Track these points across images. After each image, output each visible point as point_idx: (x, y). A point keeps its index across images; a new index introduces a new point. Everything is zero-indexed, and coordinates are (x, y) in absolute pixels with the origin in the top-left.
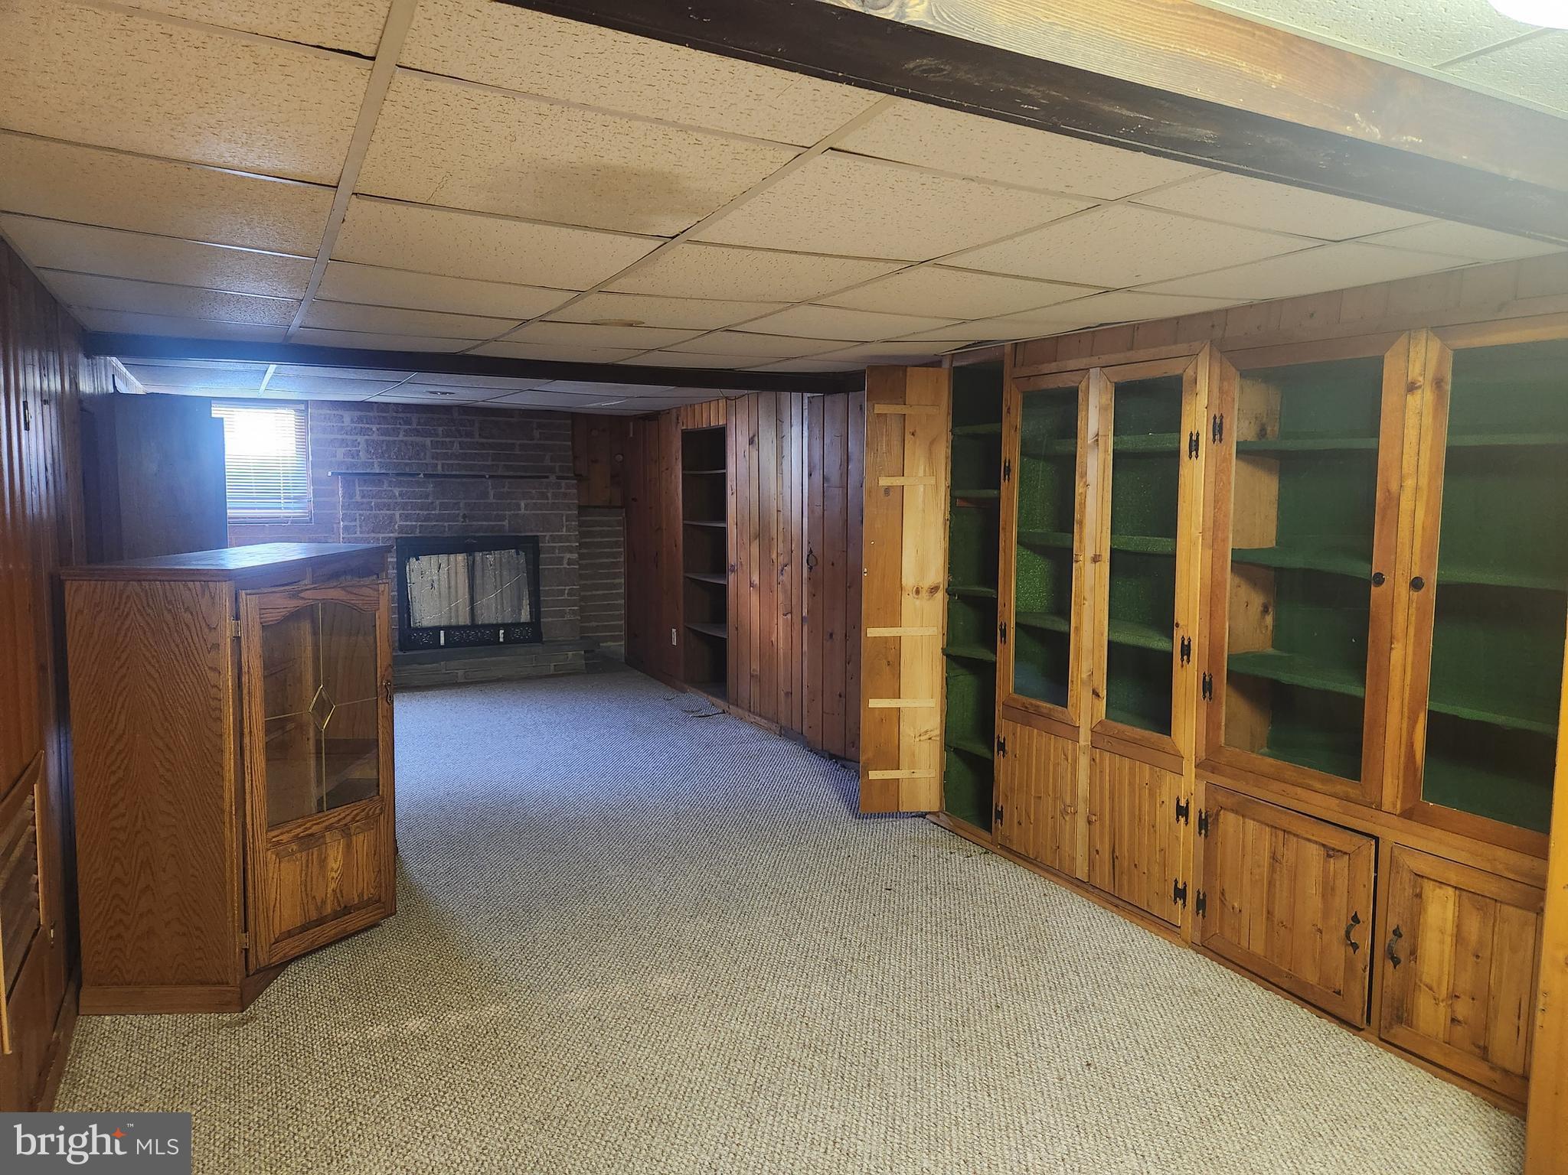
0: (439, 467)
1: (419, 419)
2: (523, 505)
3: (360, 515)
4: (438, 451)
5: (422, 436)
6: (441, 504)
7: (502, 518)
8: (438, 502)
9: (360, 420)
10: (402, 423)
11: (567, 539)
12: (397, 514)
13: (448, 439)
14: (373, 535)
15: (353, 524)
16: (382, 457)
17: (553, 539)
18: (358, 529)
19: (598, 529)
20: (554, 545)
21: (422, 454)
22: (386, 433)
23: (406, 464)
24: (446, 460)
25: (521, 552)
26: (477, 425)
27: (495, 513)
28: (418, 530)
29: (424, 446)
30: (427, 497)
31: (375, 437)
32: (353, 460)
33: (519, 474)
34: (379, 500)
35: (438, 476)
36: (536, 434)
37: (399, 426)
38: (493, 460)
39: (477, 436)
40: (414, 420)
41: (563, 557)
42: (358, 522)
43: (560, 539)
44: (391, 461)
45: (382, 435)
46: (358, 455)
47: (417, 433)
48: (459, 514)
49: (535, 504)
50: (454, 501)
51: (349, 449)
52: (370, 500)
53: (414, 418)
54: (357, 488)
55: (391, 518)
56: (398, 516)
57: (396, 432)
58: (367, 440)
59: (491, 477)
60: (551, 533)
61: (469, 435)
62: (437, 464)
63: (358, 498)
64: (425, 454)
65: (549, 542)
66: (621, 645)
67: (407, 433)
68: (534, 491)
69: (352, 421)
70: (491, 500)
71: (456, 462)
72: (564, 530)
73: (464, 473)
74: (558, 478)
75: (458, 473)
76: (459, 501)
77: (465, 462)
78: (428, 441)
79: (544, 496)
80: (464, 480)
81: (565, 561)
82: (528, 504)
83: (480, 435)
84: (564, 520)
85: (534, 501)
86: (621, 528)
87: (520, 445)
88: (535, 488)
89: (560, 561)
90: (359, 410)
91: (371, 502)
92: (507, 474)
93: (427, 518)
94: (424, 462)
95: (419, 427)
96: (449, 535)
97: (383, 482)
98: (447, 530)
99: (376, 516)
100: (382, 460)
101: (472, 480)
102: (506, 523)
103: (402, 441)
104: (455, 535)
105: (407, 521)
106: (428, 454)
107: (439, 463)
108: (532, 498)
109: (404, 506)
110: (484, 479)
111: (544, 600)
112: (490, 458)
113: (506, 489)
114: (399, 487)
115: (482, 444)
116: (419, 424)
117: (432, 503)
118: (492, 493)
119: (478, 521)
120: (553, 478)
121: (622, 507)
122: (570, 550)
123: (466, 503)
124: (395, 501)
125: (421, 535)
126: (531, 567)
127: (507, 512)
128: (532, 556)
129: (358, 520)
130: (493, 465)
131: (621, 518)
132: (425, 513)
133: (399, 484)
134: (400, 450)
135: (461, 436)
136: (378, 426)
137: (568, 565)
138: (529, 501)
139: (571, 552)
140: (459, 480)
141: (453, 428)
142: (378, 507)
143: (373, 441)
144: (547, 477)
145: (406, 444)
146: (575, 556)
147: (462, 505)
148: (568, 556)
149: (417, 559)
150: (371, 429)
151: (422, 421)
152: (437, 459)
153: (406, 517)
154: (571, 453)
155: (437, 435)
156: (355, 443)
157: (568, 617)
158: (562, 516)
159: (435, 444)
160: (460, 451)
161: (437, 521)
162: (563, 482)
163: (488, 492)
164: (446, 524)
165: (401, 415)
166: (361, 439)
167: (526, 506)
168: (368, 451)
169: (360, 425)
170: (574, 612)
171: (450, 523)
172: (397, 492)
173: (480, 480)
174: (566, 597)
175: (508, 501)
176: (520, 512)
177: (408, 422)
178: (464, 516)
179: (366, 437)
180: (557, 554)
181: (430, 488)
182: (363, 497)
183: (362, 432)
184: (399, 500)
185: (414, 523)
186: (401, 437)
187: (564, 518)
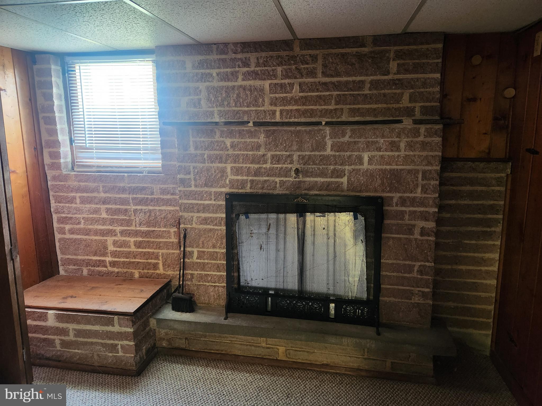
0: (278, 114)
1: (258, 59)
2: (366, 159)
3: (194, 168)
4: (277, 95)
5: (260, 79)
6: (273, 156)
7: (340, 174)
8: (269, 154)
9: (201, 65)
10: (241, 65)
11: (422, 203)
12: (229, 167)
13: (287, 81)
14: (206, 189)
15: (188, 177)
16: (222, 105)
17: (403, 202)
18: (193, 183)
19: (468, 188)
20: (403, 209)
21: (261, 100)
22: (225, 78)
23: (245, 112)
24: (285, 106)
25: (359, 216)
26: (320, 61)
27: (332, 167)
28: (249, 185)
29: (262, 90)
30: (258, 147)
31: (216, 84)
32: (195, 110)
33: (368, 119)
34: (212, 152)
35: (276, 124)
36: (393, 66)
37: (237, 69)
38: (336, 104)
39: (320, 75)
40: (253, 61)
41: (414, 226)
42: (192, 175)
43: (413, 202)
44: (231, 109)
45: (222, 80)
46: (199, 103)
47: (255, 75)
48: (291, 168)
49: (382, 157)
50: (288, 153)
51: (191, 97)
52: (203, 152)
53: (252, 57)
54: (191, 139)
55: (223, 171)
56: (229, 170)
57: (234, 75)
58: (207, 88)
59: (327, 123)
60: (401, 195)
61: (312, 73)
62: (275, 111)
63: (192, 150)
64: (264, 101)
65: (397, 205)
66: (487, 335)
67: (247, 76)
68: (382, 141)
69: (194, 67)
70: (329, 151)
71: (295, 107)
72: (419, 190)
73: (303, 120)
74: (416, 122)
75: (296, 120)
76: (293, 153)
77: (305, 107)
78: (267, 84)
79: (394, 146)
80: (299, 128)
81: (417, 231)
82: (374, 157)
83: (322, 72)
84: (420, 179)
85: (381, 153)
86: (503, 189)
87: (371, 82)
88: (383, 136)
89: (410, 230)
90: (200, 54)
91: (204, 154)
92: (351, 119)
93: (257, 173)
94: (262, 109)
95: (257, 69)
96: (281, 192)
97: (215, 133)
98: (278, 185)
99: (208, 170)
100: (222, 109)
101: (308, 128)
102: (344, 180)
103: (241, 86)
104: (287, 192)
105: (238, 175)
106: (267, 101)
107: (278, 109)
108: (379, 149)
109: (236, 159)
110: (321, 127)
111: (386, 275)
112: (333, 102)
113: (346, 139)
114: (231, 138)
115: (325, 84)
116: (258, 65)
117: (264, 155)
118: (329, 143)
119: (312, 176)
120: (407, 123)
121: (504, 161)
122: (425, 217)
123: (299, 156)
124: (226, 153)
125: (252, 191)
126: (372, 234)
127: (347, 167)
128: (373, 221)
129: (192, 173)
130: (335, 110)
131: (503, 175)
132: (257, 166)
133: (231, 134)
134: (238, 95)
135: (302, 76)
136: (217, 71)
137: (421, 236)
138: (373, 153)
139: (426, 220)
140: (292, 129)
141: (294, 67)
142: (212, 159)
143: (213, 88)
144: (400, 122)
145: (244, 89)
146: (431, 225)
147: (295, 158)
148: (421, 224)
149: (247, 217)
150: (212, 75)
151: (261, 61)
152: (276, 105)
153: (237, 170)
154: (438, 89)
155: (275, 77)
156: (197, 91)
157: (416, 299)
158: (418, 173)
159: (274, 88)
160: (301, 94)
161: (268, 176)
162: (423, 128)
163: (326, 143)
164: (277, 180)
165: (239, 56)
166: (202, 86)
167: (371, 160)
168: (209, 100)
169: (201, 71)
170: (424, 295)
171: (282, 179)
172: (228, 142)
173: (316, 128)
174: (415, 275)
175: (348, 153)
176: (361, 167)
177: (246, 64)
178: (297, 171)
179: (207, 84)
180: (407, 220)
181: (262, 138)
182: (196, 148)
183: (204, 78)
184: (231, 152)
185: (245, 178)
186: (240, 82)
187: (420, 176)
